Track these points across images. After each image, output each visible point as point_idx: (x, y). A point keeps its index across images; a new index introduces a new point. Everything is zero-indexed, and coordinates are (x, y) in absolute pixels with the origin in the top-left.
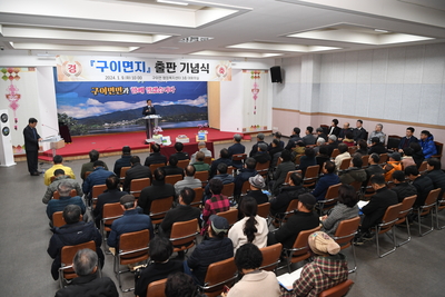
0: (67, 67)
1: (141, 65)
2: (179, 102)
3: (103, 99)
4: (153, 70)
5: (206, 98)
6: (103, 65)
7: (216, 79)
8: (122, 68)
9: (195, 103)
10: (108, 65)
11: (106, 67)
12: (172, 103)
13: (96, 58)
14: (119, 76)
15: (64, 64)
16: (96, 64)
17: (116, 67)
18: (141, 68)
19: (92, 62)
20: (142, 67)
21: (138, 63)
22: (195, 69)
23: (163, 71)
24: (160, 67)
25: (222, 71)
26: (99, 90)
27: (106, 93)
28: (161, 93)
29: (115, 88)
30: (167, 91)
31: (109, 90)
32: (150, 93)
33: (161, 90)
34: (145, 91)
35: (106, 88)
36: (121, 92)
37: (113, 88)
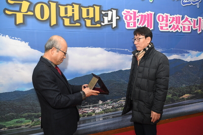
26: (31, 8)
27: (53, 22)
28: (187, 31)
29: (80, 6)
30: (197, 27)
31: (62, 14)
32: (165, 29)
33: (187, 24)
34: (156, 24)
35: (53, 5)
36: (97, 19)
37: (76, 7)
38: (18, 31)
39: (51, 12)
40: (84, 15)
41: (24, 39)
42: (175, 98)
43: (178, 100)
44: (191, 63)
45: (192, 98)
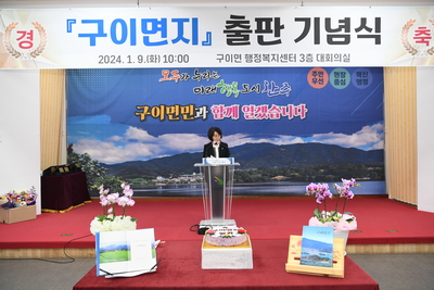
0: (15, 35)
1: (188, 27)
2: (315, 139)
3: (157, 128)
4: (220, 38)
5: (381, 132)
6: (93, 29)
7: (406, 61)
8: (140, 35)
9: (353, 141)
10: (107, 29)
11: (101, 33)
12: (298, 140)
13: (80, 13)
14: (131, 56)
15: (8, 30)
16: (78, 28)
17: (125, 32)
18: (188, 33)
19: (71, 22)
20: (189, 31)
21: (180, 22)
22: (340, 34)
23: (246, 41)
24: (237, 31)
25: (423, 36)
26: (149, 110)
27: (162, 118)
28: (275, 117)
29: (180, 106)
30: (287, 114)
31: (168, 112)
32: (251, 117)
33: (275, 112)
34: (241, 114)
35: (163, 107)
36: (192, 114)
37: (177, 107)
38: (141, 125)
39: (161, 112)
40: (182, 112)
41: (144, 129)
42: (267, 178)
43: (269, 181)
44: (282, 146)
45: (286, 180)
